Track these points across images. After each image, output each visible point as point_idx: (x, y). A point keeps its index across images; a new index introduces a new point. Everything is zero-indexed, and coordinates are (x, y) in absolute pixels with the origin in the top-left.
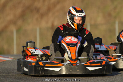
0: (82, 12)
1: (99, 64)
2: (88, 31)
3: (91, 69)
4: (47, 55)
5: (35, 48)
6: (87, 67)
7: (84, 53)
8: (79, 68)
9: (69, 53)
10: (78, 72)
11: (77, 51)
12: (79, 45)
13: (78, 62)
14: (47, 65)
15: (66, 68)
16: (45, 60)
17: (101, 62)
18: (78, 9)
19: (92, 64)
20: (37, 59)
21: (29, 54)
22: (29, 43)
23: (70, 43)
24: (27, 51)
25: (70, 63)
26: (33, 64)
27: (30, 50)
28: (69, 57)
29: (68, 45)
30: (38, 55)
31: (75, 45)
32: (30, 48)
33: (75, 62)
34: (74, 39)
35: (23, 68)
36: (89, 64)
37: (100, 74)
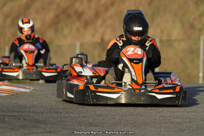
0: (29, 22)
1: (55, 71)
2: (42, 39)
3: (46, 74)
7: (41, 60)
8: (35, 73)
9: (27, 59)
11: (34, 57)
12: (36, 52)
13: (35, 68)
15: (23, 72)
17: (56, 69)
18: (24, 21)
19: (48, 71)
23: (28, 50)
25: (27, 68)
28: (26, 63)
29: (26, 52)
31: (33, 52)
33: (32, 68)
34: (32, 47)
36: (45, 70)
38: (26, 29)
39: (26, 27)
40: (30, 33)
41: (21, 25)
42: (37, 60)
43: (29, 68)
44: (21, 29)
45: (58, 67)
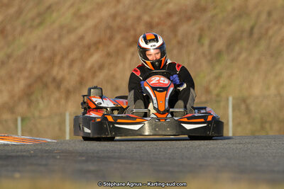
0: (155, 40)
1: (203, 120)
3: (188, 127)
4: (121, 108)
5: (101, 97)
6: (184, 125)
9: (155, 101)
10: (169, 132)
11: (167, 98)
12: (171, 89)
13: (169, 116)
14: (119, 121)
15: (151, 124)
17: (205, 117)
18: (148, 38)
19: (191, 120)
21: (93, 106)
22: (92, 90)
23: (158, 86)
25: (155, 116)
26: (99, 120)
27: (94, 99)
28: (155, 108)
29: (154, 89)
30: (106, 108)
31: (166, 89)
32: (94, 97)
33: (164, 116)
34: (164, 81)
35: (83, 129)
36: (186, 120)
37: (204, 135)
38: (152, 51)
39: (152, 48)
40: (158, 56)
41: (143, 44)
43: (160, 116)
44: (144, 52)
45: (210, 114)
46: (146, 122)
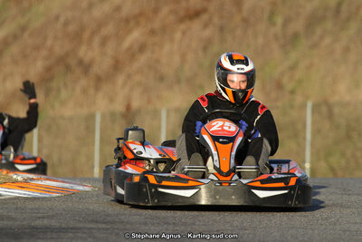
1: (282, 185)
2: (263, 107)
3: (262, 194)
4: (170, 160)
5: (143, 144)
6: (254, 191)
7: (250, 159)
10: (234, 201)
11: (234, 153)
12: (239, 140)
13: (236, 177)
14: (164, 183)
16: (163, 172)
17: (285, 180)
19: (266, 184)
20: (147, 168)
21: (130, 156)
22: (130, 132)
23: (221, 134)
24: (125, 149)
25: (215, 179)
26: (136, 179)
27: (132, 146)
28: (215, 167)
29: (215, 139)
30: (148, 160)
31: (231, 140)
32: (132, 143)
33: (228, 178)
34: (230, 127)
35: (115, 187)
36: (258, 184)
37: (284, 206)
42: (240, 158)
43: (222, 178)
45: (293, 175)
46: (202, 187)
